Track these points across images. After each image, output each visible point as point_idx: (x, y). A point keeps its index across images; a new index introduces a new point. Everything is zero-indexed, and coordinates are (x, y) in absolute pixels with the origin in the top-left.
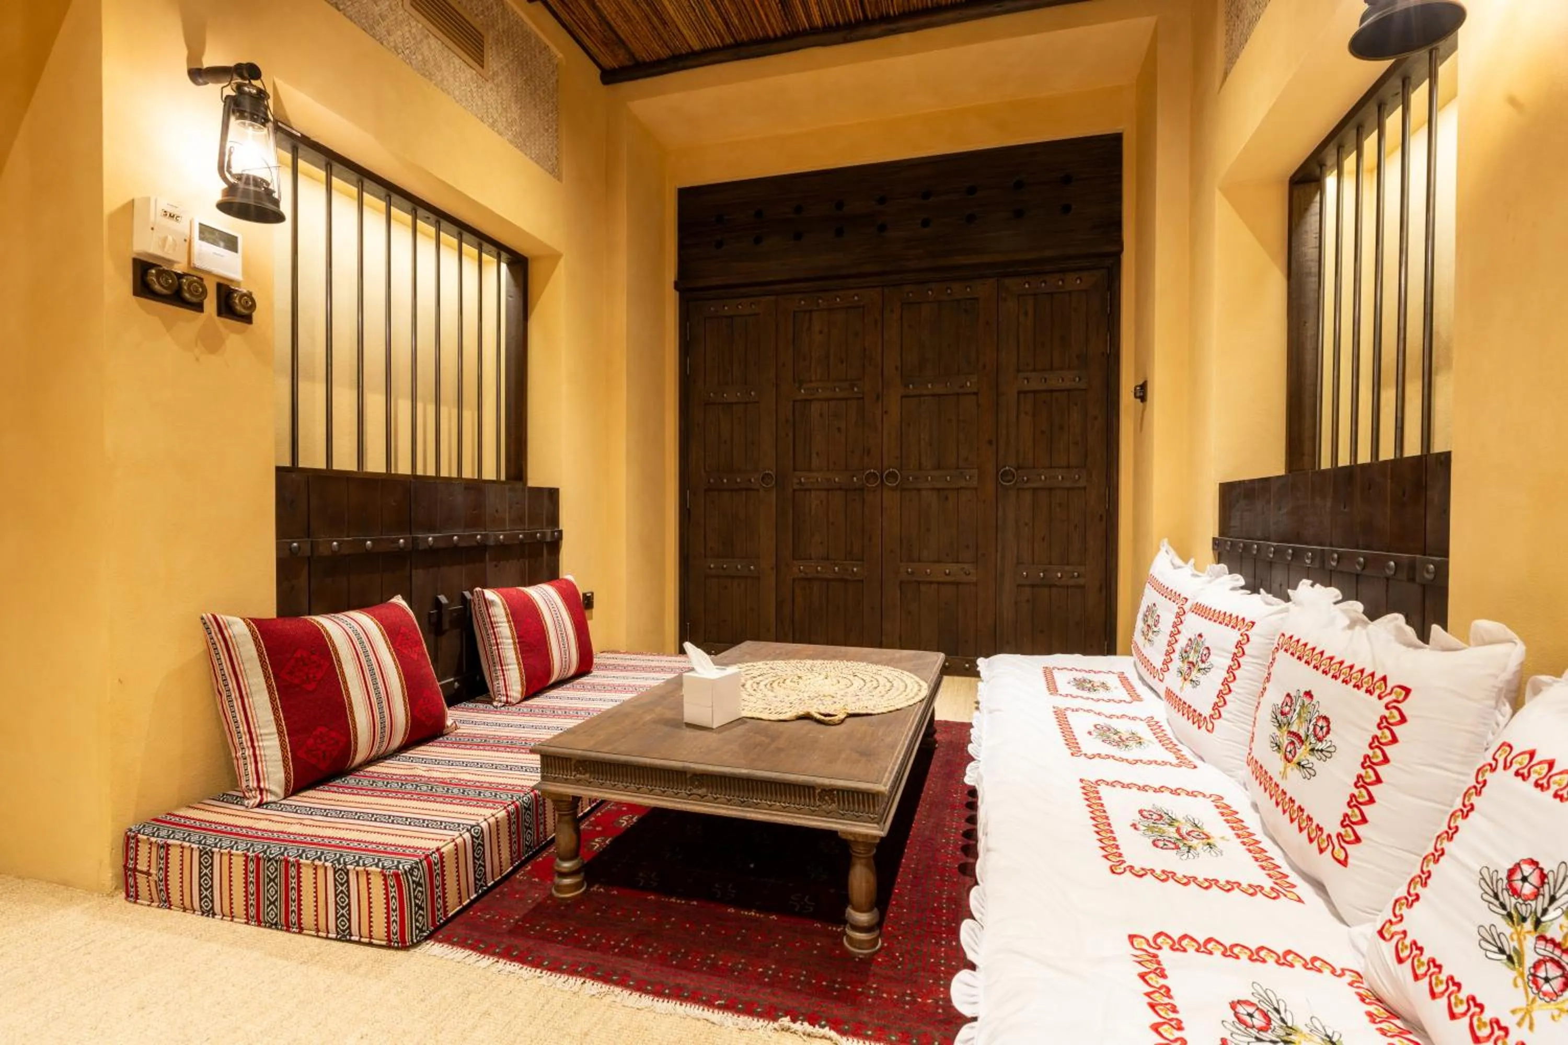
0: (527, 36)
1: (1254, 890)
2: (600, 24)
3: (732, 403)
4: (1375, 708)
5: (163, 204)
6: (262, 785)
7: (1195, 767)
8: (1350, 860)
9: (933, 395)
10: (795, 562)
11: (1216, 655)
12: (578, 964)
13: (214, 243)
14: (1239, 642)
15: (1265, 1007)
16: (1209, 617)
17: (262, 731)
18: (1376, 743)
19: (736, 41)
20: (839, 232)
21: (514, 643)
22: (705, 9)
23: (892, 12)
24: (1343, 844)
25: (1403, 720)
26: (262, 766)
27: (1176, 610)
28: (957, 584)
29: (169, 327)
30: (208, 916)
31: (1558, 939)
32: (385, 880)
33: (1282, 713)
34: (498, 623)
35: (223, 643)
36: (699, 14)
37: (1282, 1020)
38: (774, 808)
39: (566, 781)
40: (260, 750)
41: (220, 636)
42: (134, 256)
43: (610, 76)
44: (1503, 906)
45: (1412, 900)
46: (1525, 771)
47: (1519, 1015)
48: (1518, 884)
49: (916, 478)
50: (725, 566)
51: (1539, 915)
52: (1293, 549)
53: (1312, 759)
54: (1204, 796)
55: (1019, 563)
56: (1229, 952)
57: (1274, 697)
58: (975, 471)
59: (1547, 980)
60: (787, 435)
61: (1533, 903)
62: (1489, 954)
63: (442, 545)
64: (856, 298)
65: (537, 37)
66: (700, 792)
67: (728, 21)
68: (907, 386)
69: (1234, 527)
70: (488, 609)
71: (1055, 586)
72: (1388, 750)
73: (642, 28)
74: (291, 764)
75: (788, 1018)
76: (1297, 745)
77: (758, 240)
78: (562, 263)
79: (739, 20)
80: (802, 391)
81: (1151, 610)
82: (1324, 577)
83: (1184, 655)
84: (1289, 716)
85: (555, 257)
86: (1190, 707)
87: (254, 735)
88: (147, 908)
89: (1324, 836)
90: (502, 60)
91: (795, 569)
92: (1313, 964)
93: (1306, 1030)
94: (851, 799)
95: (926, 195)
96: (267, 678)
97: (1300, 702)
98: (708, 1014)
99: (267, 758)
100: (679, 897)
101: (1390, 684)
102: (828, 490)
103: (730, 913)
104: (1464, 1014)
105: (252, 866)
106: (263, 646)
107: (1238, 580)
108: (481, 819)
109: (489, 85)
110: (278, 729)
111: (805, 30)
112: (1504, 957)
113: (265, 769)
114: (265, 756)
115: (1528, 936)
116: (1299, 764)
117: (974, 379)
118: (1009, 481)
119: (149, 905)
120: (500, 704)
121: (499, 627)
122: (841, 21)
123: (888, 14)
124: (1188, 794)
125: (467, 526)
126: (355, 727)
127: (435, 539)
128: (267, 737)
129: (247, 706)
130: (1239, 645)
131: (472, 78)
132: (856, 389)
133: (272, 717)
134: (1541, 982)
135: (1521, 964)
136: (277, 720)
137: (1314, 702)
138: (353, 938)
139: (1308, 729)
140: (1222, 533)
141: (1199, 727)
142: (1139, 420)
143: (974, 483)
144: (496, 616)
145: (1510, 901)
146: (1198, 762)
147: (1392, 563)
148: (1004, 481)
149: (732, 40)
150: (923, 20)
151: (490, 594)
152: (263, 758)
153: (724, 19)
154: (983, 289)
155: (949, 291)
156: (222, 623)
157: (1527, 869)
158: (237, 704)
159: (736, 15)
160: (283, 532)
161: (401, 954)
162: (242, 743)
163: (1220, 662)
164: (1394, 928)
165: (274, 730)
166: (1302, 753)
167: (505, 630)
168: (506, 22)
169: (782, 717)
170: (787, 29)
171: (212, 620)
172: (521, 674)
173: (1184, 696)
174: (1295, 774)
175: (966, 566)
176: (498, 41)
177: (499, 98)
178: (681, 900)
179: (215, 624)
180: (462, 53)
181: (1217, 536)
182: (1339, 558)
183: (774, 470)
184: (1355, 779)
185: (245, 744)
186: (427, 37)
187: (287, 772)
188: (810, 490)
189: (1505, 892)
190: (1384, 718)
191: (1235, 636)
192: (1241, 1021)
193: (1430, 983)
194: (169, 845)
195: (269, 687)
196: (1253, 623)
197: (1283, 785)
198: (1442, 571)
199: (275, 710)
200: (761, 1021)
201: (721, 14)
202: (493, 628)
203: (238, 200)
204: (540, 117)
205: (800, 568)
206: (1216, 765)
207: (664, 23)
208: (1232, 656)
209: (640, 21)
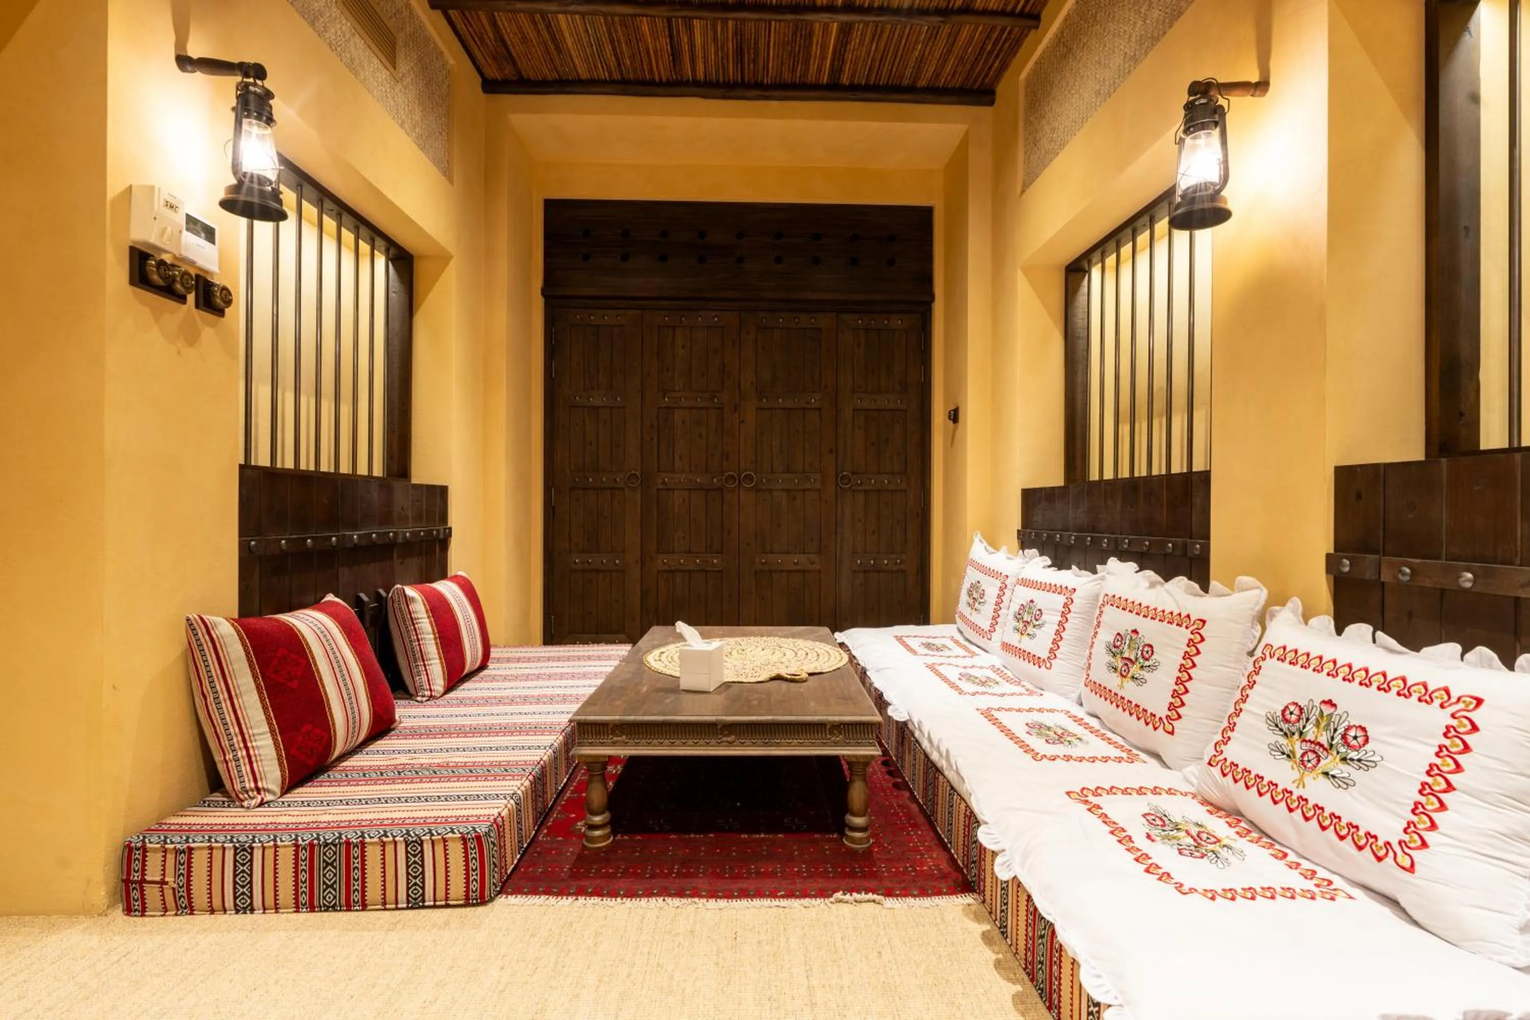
0: (427, 40)
1: (1119, 760)
2: (496, 41)
3: (598, 407)
4: (1185, 634)
5: (164, 196)
6: (260, 785)
7: (1041, 695)
8: (1176, 730)
9: (784, 409)
10: (659, 555)
11: (1047, 614)
12: (652, 888)
13: (197, 234)
14: (1065, 604)
15: (1159, 815)
16: (1038, 587)
17: (255, 731)
18: (1187, 656)
19: (623, 78)
20: (702, 260)
21: (435, 639)
22: (602, 47)
23: (765, 82)
24: (1170, 721)
25: (1203, 640)
26: (258, 766)
27: (999, 584)
28: (803, 572)
29: (157, 317)
30: (245, 913)
31: (1312, 739)
32: (465, 844)
33: (1115, 647)
34: (418, 619)
35: (210, 644)
36: (595, 50)
37: (1169, 820)
38: (793, 744)
39: (602, 744)
40: (254, 750)
41: (207, 637)
42: (132, 244)
43: (491, 86)
44: (1281, 730)
45: (1226, 741)
46: (1283, 657)
47: (1296, 784)
48: (1288, 716)
49: (769, 481)
50: (590, 561)
51: (1301, 729)
52: (1092, 537)
53: (1142, 672)
54: (1058, 711)
55: (854, 553)
56: (1125, 791)
57: (1106, 636)
58: (818, 476)
59: (1309, 761)
60: (652, 439)
61: (1297, 724)
62: (1277, 757)
63: (364, 543)
64: (716, 319)
65: (435, 44)
66: (729, 739)
67: (621, 61)
68: (761, 400)
69: (1036, 522)
70: (408, 606)
71: (883, 571)
72: (1195, 659)
73: (536, 52)
74: (285, 762)
75: (841, 892)
76: (1130, 665)
77: (625, 258)
78: (452, 264)
79: (631, 62)
80: (666, 399)
81: (975, 587)
82: (1124, 556)
83: (1018, 617)
84: (1121, 648)
85: (444, 259)
86: (1029, 653)
87: (247, 736)
88: (161, 918)
89: (1157, 719)
90: (408, 63)
91: (659, 562)
92: (1170, 792)
93: (1183, 823)
94: (854, 730)
95: (779, 236)
96: (255, 677)
97: (1128, 637)
98: (776, 902)
99: (262, 758)
100: (696, 833)
101: (1193, 619)
102: (690, 490)
103: (744, 838)
104: (1267, 792)
105: (303, 855)
106: (249, 646)
107: (1046, 561)
108: (516, 789)
109: (399, 86)
110: (270, 728)
111: (688, 81)
112: (1285, 756)
113: (261, 769)
114: (260, 755)
115: (1297, 742)
116: (1133, 677)
117: (818, 396)
118: (846, 484)
119: (162, 916)
120: (424, 699)
121: (420, 623)
122: (721, 80)
123: (762, 82)
124: (1048, 711)
125: (382, 524)
126: (334, 724)
127: (359, 536)
128: (261, 737)
129: (237, 706)
130: (1066, 605)
131: (386, 79)
132: (716, 400)
133: (263, 717)
134: (1306, 763)
135: (1294, 757)
136: (268, 719)
137: (1140, 636)
138: (427, 904)
139: (1137, 654)
140: (1023, 527)
141: (1040, 667)
142: (950, 438)
143: (818, 485)
144: (416, 612)
145: (1285, 726)
146: (1042, 692)
147: (1170, 545)
148: (843, 484)
149: (619, 77)
150: (792, 93)
151: (410, 591)
152: (258, 758)
153: (617, 60)
154: (824, 321)
155: (797, 320)
156: (208, 623)
157: (1292, 708)
158: (226, 706)
159: (630, 58)
160: (243, 532)
161: (480, 909)
162: (233, 745)
163: (1051, 619)
164: (1218, 759)
165: (266, 729)
166: (1134, 670)
167: (425, 625)
168: (413, 26)
169: (760, 679)
170: (672, 76)
171: (199, 621)
172: (443, 668)
173: (1023, 646)
174: (1129, 685)
175: (811, 556)
176: (406, 45)
177: (406, 100)
178: (700, 834)
179: (202, 626)
180: (380, 54)
181: (1020, 528)
182: (1129, 542)
183: (639, 470)
184: (1175, 680)
185: (236, 745)
186: (353, 35)
187: (282, 770)
188: (673, 490)
189: (1282, 723)
190: (1190, 640)
191: (1062, 599)
192: (1151, 824)
193: (1245, 782)
194: (191, 849)
195: (258, 687)
196: (1075, 590)
197: (1121, 693)
198: (1206, 549)
199: (265, 709)
200: (818, 899)
201: (616, 55)
202: (414, 625)
203: (242, 197)
204: (436, 120)
205: (663, 561)
206: (1054, 691)
207: (559, 50)
208: (1060, 614)
209: (536, 45)
